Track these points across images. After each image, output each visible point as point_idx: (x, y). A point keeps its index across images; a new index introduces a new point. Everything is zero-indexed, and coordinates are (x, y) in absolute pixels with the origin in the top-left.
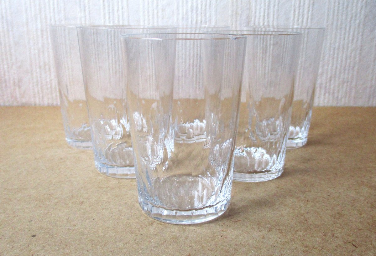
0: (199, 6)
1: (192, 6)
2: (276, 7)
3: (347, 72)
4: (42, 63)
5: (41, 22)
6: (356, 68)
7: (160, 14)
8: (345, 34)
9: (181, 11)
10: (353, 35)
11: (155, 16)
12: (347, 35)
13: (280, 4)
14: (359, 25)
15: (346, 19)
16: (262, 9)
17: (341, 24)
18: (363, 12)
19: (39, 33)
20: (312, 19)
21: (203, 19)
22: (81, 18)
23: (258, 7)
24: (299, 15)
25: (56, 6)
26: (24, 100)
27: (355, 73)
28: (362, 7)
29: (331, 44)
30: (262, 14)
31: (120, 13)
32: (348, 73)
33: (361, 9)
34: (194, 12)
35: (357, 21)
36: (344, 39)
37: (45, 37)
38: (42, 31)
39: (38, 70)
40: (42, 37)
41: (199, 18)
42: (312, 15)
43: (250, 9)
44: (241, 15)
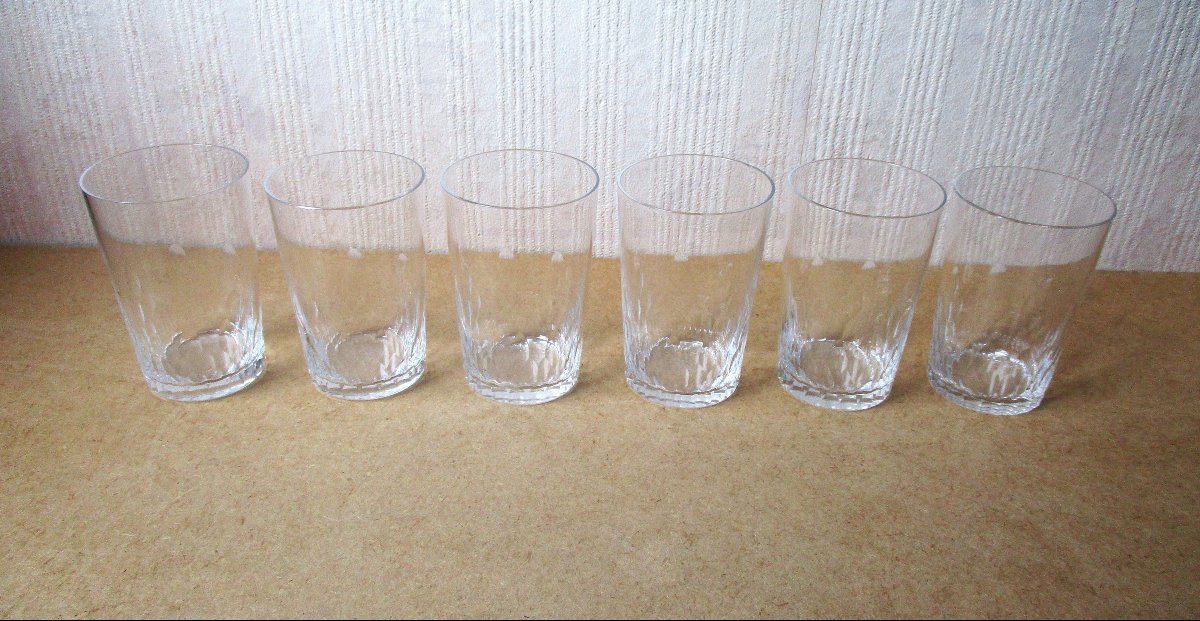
0: (706, 61)
1: (691, 63)
2: (870, 67)
3: (1007, 200)
4: (370, 169)
5: (368, 86)
6: (1028, 191)
7: (622, 76)
8: (1012, 124)
9: (666, 71)
10: (1029, 127)
11: (612, 79)
12: (1015, 128)
13: (879, 62)
14: (1043, 108)
15: (1018, 93)
16: (840, 71)
17: (1006, 105)
18: (1055, 81)
19: (365, 109)
20: (944, 93)
21: (713, 89)
22: (453, 80)
23: (833, 66)
24: (917, 85)
25: (400, 55)
26: (334, 238)
27: (1024, 202)
28: (1055, 70)
29: (979, 143)
30: (839, 81)
31: (537, 72)
32: (1011, 203)
33: (1052, 75)
34: (695, 73)
35: (1041, 100)
36: (1008, 136)
37: (376, 116)
38: (370, 105)
39: (361, 182)
40: (371, 118)
41: (705, 87)
42: (946, 84)
43: (814, 70)
44: (794, 81)
